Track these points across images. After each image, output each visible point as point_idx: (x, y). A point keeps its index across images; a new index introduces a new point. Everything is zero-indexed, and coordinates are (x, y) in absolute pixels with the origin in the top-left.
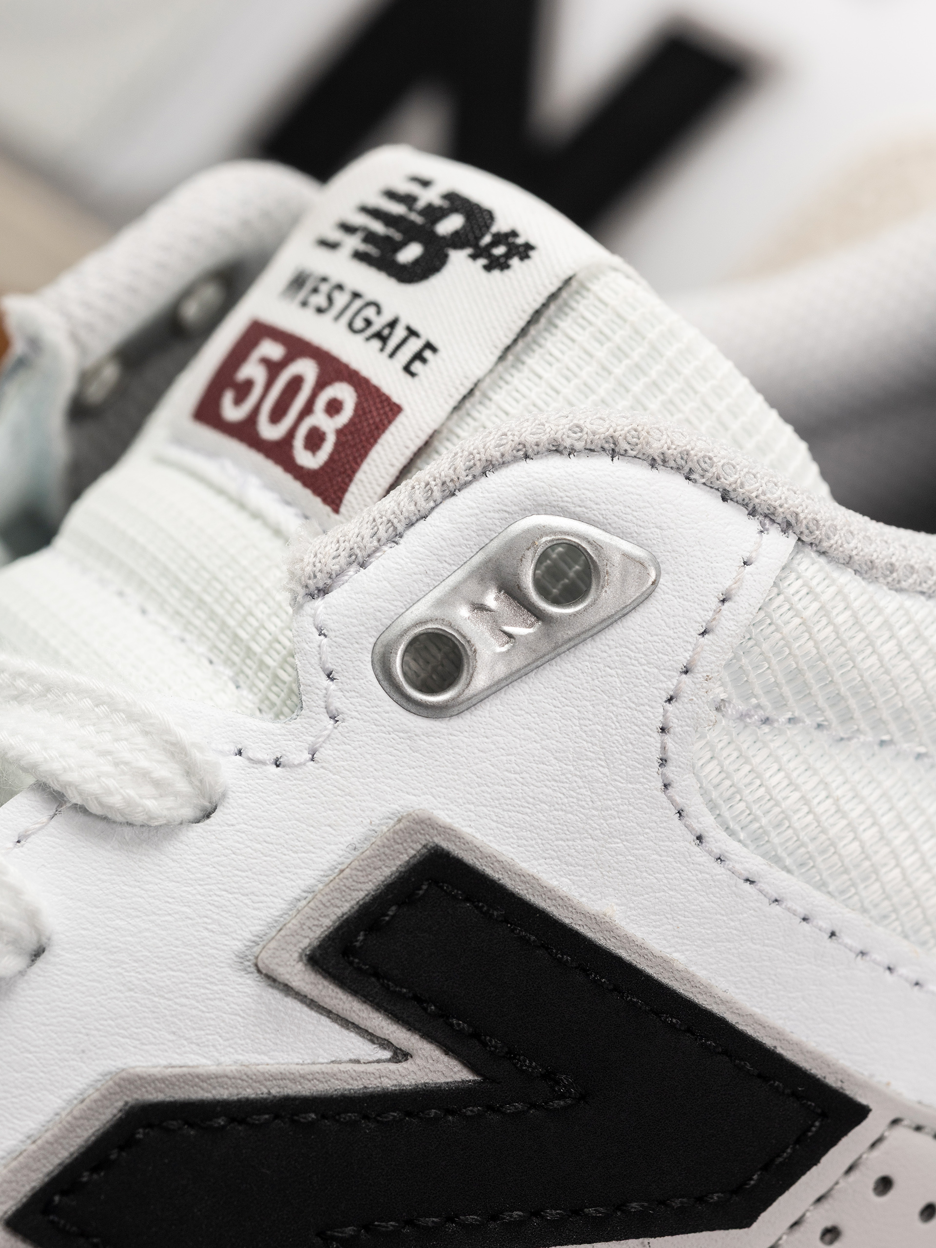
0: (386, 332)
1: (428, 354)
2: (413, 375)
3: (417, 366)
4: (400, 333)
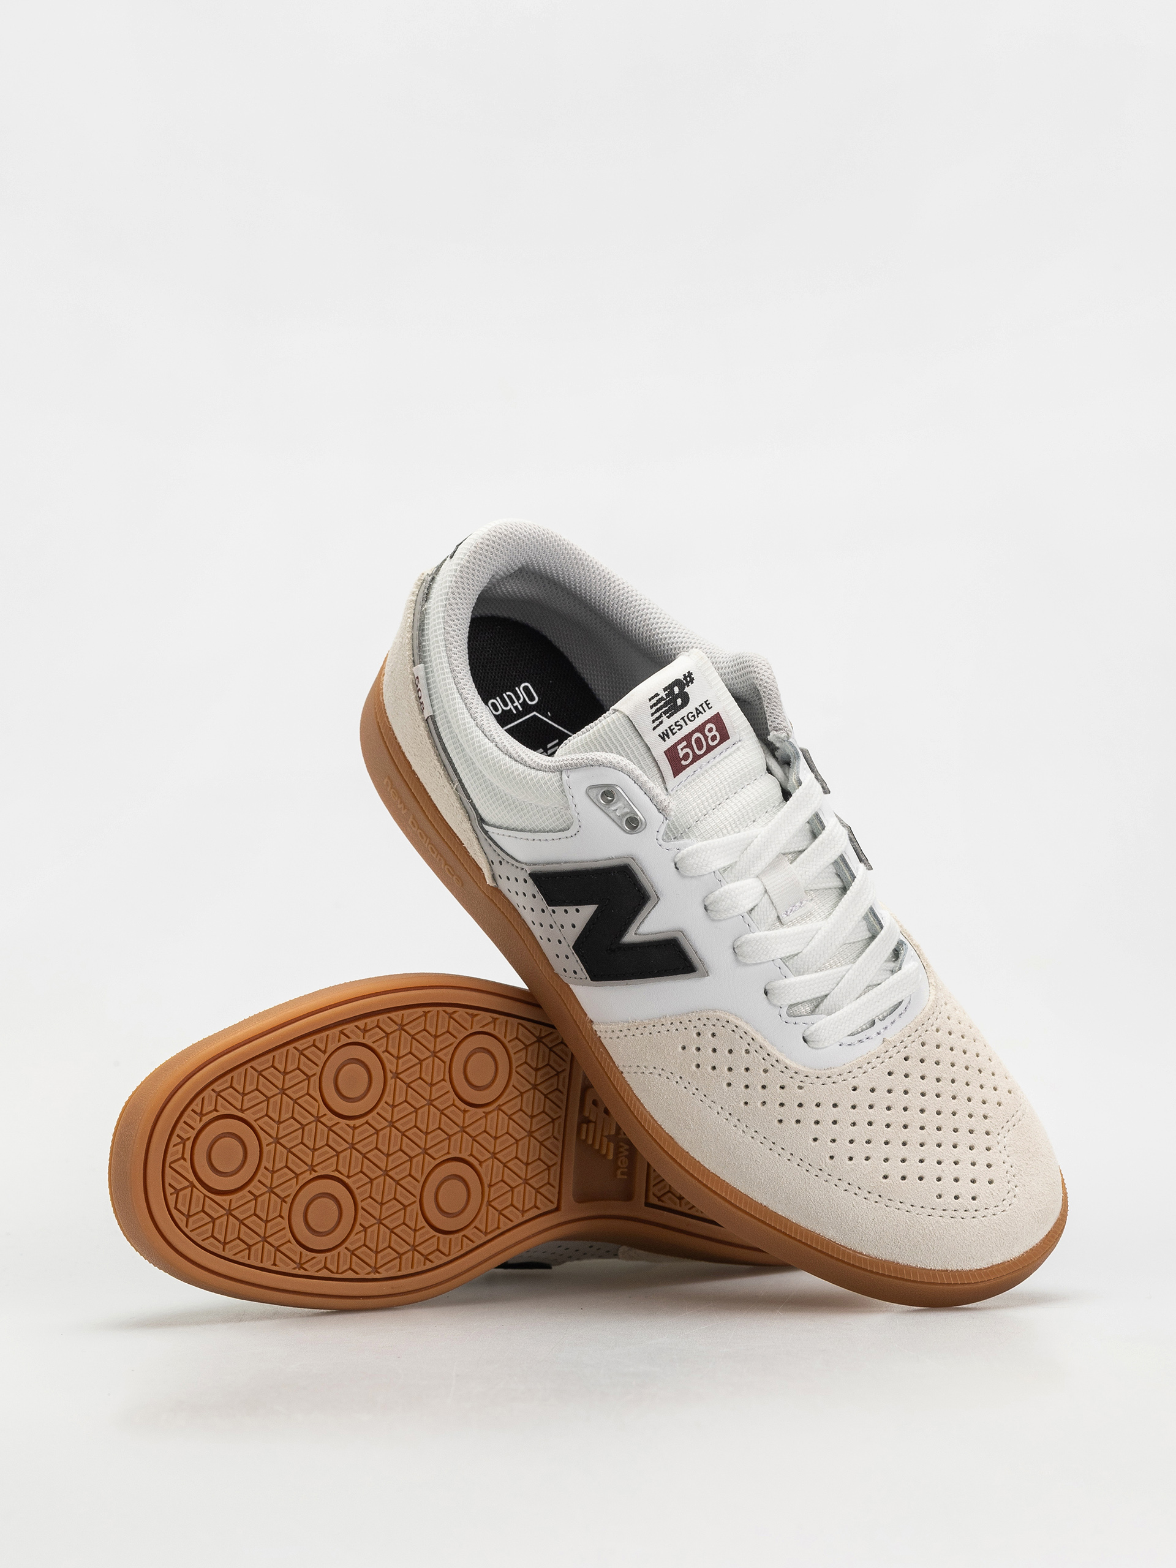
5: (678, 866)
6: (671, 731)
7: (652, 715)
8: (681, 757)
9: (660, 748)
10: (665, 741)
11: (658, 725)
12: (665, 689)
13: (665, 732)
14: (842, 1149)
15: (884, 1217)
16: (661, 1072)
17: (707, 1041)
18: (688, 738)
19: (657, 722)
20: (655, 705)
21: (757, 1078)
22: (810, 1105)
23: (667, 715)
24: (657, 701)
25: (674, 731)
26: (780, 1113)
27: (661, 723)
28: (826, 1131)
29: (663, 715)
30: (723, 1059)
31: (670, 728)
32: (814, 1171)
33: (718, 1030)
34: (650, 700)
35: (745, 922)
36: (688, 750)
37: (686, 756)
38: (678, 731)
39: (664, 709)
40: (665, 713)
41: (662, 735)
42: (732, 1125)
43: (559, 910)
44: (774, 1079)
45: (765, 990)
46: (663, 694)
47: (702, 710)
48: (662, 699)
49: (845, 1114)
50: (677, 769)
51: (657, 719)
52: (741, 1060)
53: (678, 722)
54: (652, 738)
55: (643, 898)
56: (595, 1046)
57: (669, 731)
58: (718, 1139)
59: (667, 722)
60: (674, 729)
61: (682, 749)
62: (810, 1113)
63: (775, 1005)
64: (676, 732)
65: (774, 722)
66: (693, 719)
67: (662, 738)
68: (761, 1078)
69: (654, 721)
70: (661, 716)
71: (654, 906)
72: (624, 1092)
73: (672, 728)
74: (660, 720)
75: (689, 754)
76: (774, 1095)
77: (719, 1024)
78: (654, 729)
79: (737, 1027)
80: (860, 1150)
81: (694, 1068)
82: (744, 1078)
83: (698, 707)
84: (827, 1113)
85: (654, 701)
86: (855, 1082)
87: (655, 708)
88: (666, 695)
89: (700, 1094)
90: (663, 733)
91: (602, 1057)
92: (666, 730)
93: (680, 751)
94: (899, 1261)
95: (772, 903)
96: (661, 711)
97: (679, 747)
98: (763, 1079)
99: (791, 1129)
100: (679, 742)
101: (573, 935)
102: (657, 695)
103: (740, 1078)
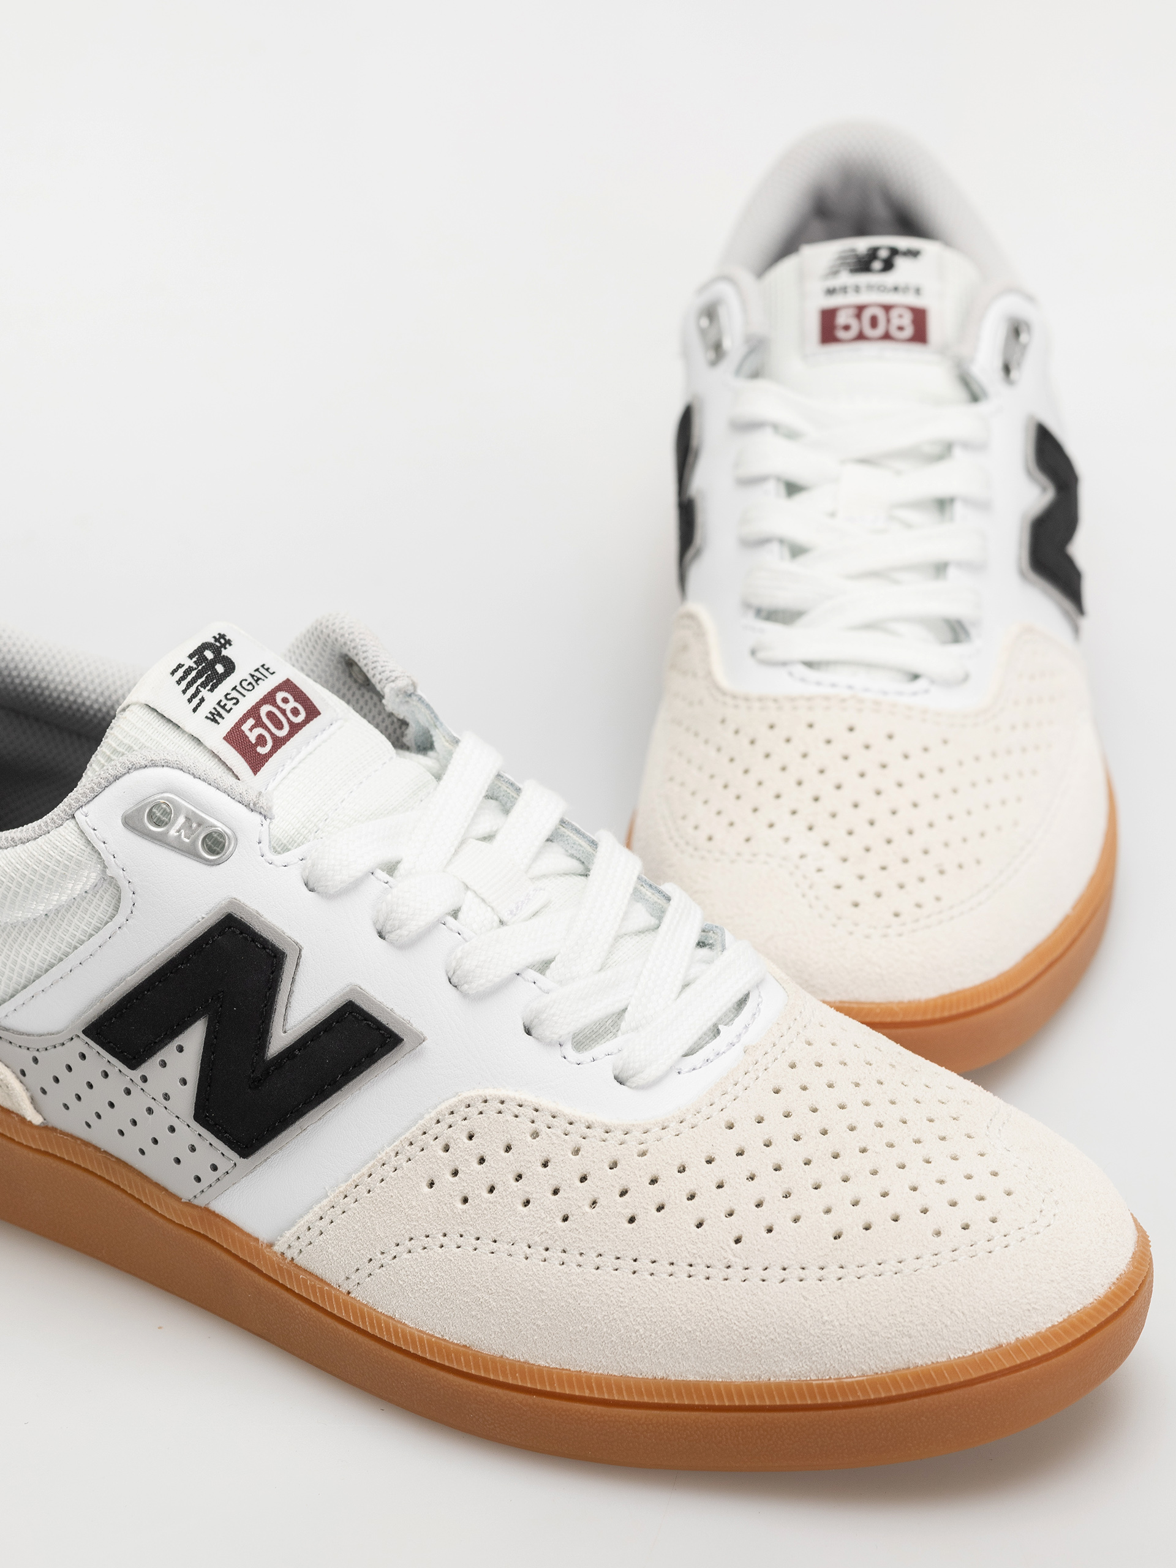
0: (256, 678)
1: (266, 667)
2: (274, 673)
3: (271, 671)
4: (257, 674)
5: (311, 886)
6: (223, 707)
7: (184, 692)
8: (254, 742)
9: (215, 735)
10: (219, 723)
11: (199, 705)
12: (191, 656)
13: (214, 711)
14: (749, 1222)
15: (863, 1296)
16: (409, 1244)
17: (464, 1153)
18: (254, 712)
19: (196, 701)
20: (183, 678)
21: (565, 1170)
22: (667, 1175)
23: (209, 688)
24: (184, 672)
25: (228, 708)
26: (626, 1208)
27: (202, 700)
28: (711, 1204)
29: (202, 689)
30: (501, 1167)
31: (219, 703)
32: (718, 1273)
33: (476, 1123)
34: (173, 673)
35: (451, 930)
36: (259, 731)
37: (261, 740)
38: (234, 707)
39: (199, 681)
40: (203, 685)
41: (210, 716)
42: (557, 1263)
43: (150, 1067)
44: (594, 1159)
45: (525, 1027)
46: (191, 663)
47: (260, 676)
48: (190, 669)
49: (728, 1167)
50: (256, 763)
51: (194, 696)
52: (528, 1154)
53: (228, 694)
54: (197, 723)
55: (275, 956)
56: (290, 1277)
57: (219, 709)
58: (543, 1300)
59: (212, 699)
60: (225, 705)
61: (251, 730)
62: (673, 1188)
63: (550, 1044)
64: (231, 709)
65: (383, 672)
66: (250, 687)
67: (212, 720)
68: (572, 1168)
69: (190, 701)
70: (197, 692)
71: (297, 964)
72: (363, 1318)
73: (222, 704)
74: (199, 697)
75: (263, 736)
76: (604, 1183)
77: (473, 1111)
78: (195, 710)
79: (502, 1102)
80: (778, 1212)
81: (460, 1206)
82: (546, 1179)
83: (253, 673)
84: (701, 1177)
85: (180, 673)
86: (726, 1117)
87: (184, 683)
88: (195, 662)
89: (486, 1241)
90: (211, 713)
91: (306, 1287)
92: (215, 708)
93: (248, 733)
94: (917, 1361)
95: (483, 900)
96: (195, 685)
97: (245, 727)
98: (578, 1165)
99: (654, 1222)
100: (243, 720)
101: (185, 1099)
102: (180, 666)
103: (538, 1183)
